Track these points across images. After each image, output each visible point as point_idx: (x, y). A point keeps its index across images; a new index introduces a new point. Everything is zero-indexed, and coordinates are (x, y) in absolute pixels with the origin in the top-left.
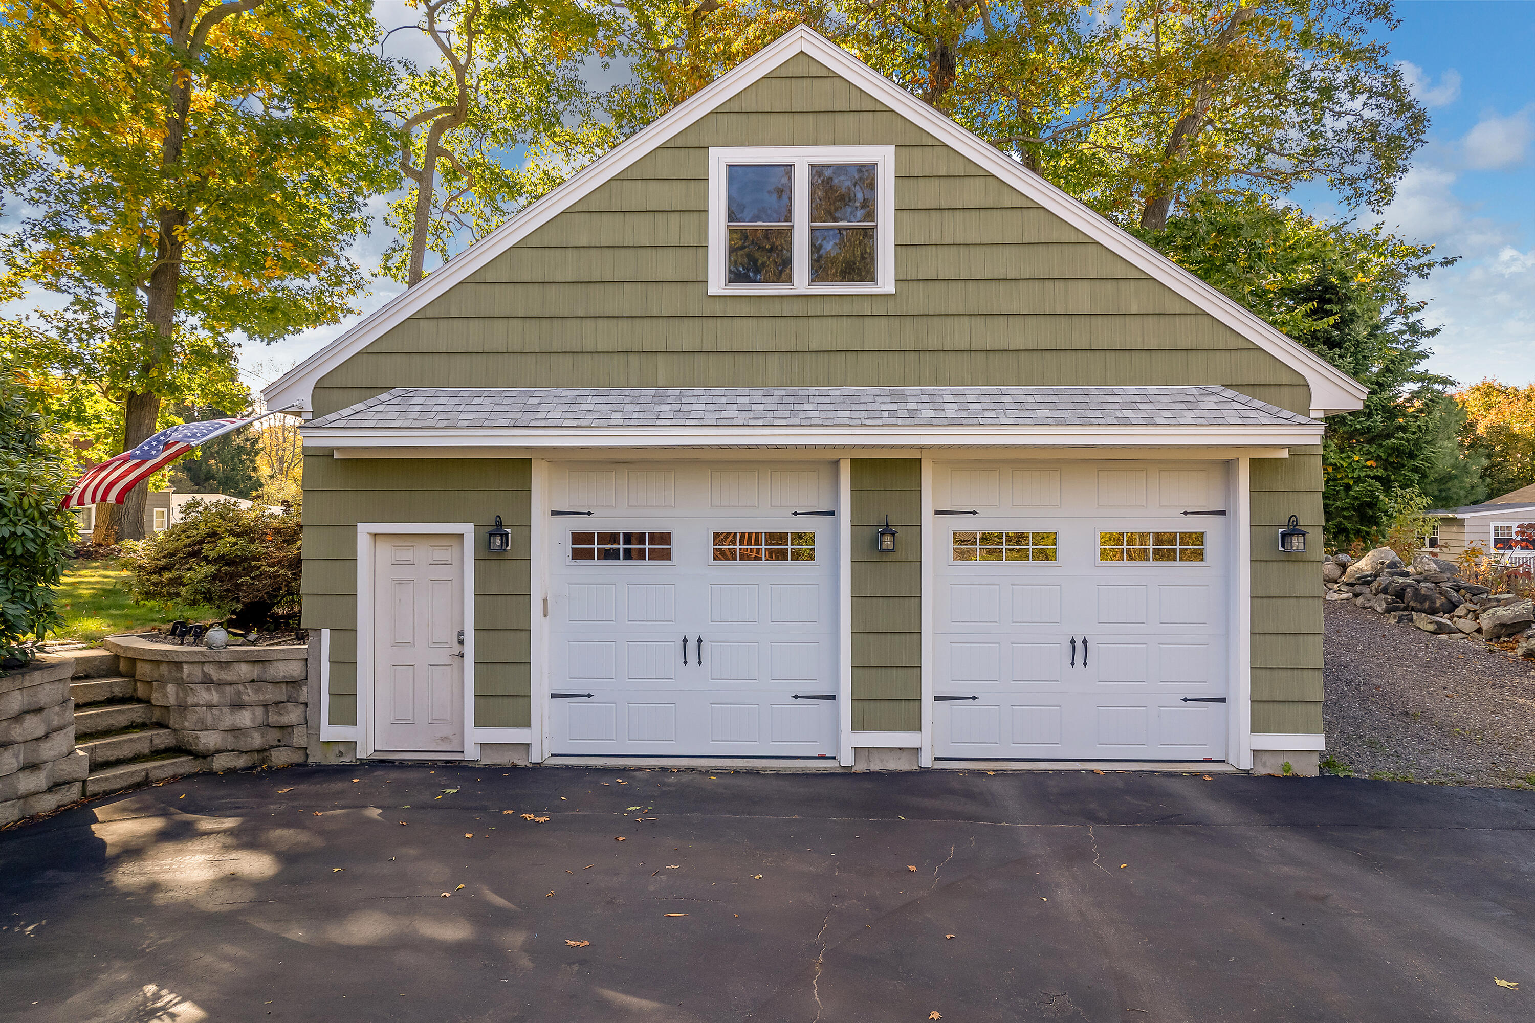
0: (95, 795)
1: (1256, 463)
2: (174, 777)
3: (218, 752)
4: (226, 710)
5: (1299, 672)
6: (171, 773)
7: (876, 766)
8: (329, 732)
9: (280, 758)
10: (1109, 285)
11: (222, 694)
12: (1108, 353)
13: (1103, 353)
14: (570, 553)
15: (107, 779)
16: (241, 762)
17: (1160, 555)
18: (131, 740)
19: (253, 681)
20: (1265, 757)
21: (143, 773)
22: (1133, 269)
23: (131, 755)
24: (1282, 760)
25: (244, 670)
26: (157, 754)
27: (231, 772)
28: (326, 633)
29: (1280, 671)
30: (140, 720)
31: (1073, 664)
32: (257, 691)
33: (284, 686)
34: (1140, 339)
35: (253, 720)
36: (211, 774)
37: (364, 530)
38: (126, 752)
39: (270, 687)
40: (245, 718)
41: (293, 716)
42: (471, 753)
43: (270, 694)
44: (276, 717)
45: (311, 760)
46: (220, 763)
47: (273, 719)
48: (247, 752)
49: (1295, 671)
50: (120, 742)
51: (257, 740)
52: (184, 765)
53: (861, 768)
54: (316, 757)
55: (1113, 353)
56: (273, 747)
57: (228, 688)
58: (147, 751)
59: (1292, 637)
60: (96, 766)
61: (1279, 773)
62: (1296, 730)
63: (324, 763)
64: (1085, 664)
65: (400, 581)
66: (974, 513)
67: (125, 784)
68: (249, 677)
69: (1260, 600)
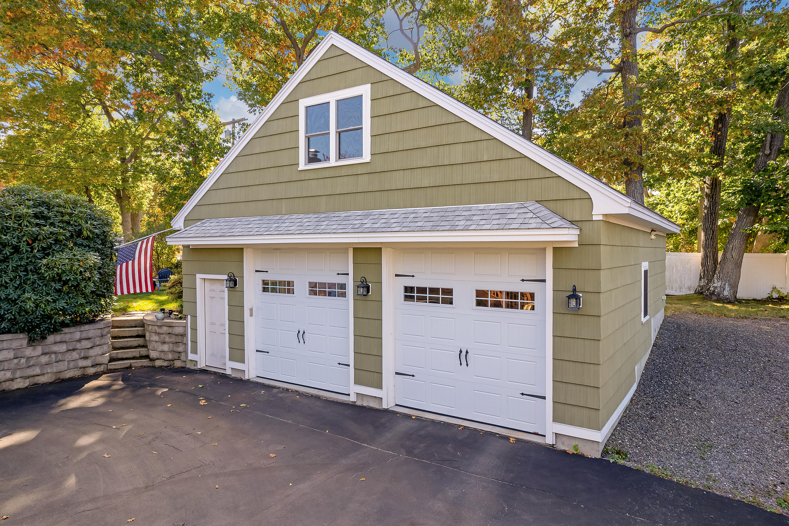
0: (110, 370)
1: (556, 250)
2: (141, 366)
3: (158, 359)
4: (160, 344)
5: (585, 388)
6: (140, 365)
7: (365, 404)
8: (191, 356)
9: (178, 364)
10: (473, 144)
11: (160, 337)
12: (472, 185)
13: (469, 185)
14: (261, 289)
15: (115, 365)
16: (165, 364)
17: (510, 306)
18: (131, 351)
19: (169, 333)
20: (564, 439)
21: (129, 364)
22: (485, 134)
23: (132, 357)
24: (574, 443)
25: (165, 329)
26: (142, 357)
27: (161, 367)
28: (189, 316)
29: (572, 385)
30: (142, 344)
31: (461, 364)
32: (170, 337)
33: (180, 336)
34: (488, 176)
35: (169, 349)
36: (154, 367)
37: (199, 276)
38: (130, 355)
39: (174, 336)
40: (166, 348)
41: (181, 349)
42: (228, 372)
43: (173, 339)
44: (176, 348)
45: (187, 366)
46: (158, 363)
47: (175, 349)
48: (167, 360)
49: (582, 387)
50: (127, 352)
51: (170, 356)
52: (145, 362)
53: (359, 403)
54: (190, 366)
55: (474, 185)
56: (176, 359)
57: (161, 335)
58: (138, 356)
59: (580, 364)
60: (112, 360)
61: (571, 450)
62: (581, 426)
63: (191, 368)
64: (467, 365)
65: (212, 298)
66: (413, 276)
67: (122, 367)
68: (168, 332)
69: (559, 338)
